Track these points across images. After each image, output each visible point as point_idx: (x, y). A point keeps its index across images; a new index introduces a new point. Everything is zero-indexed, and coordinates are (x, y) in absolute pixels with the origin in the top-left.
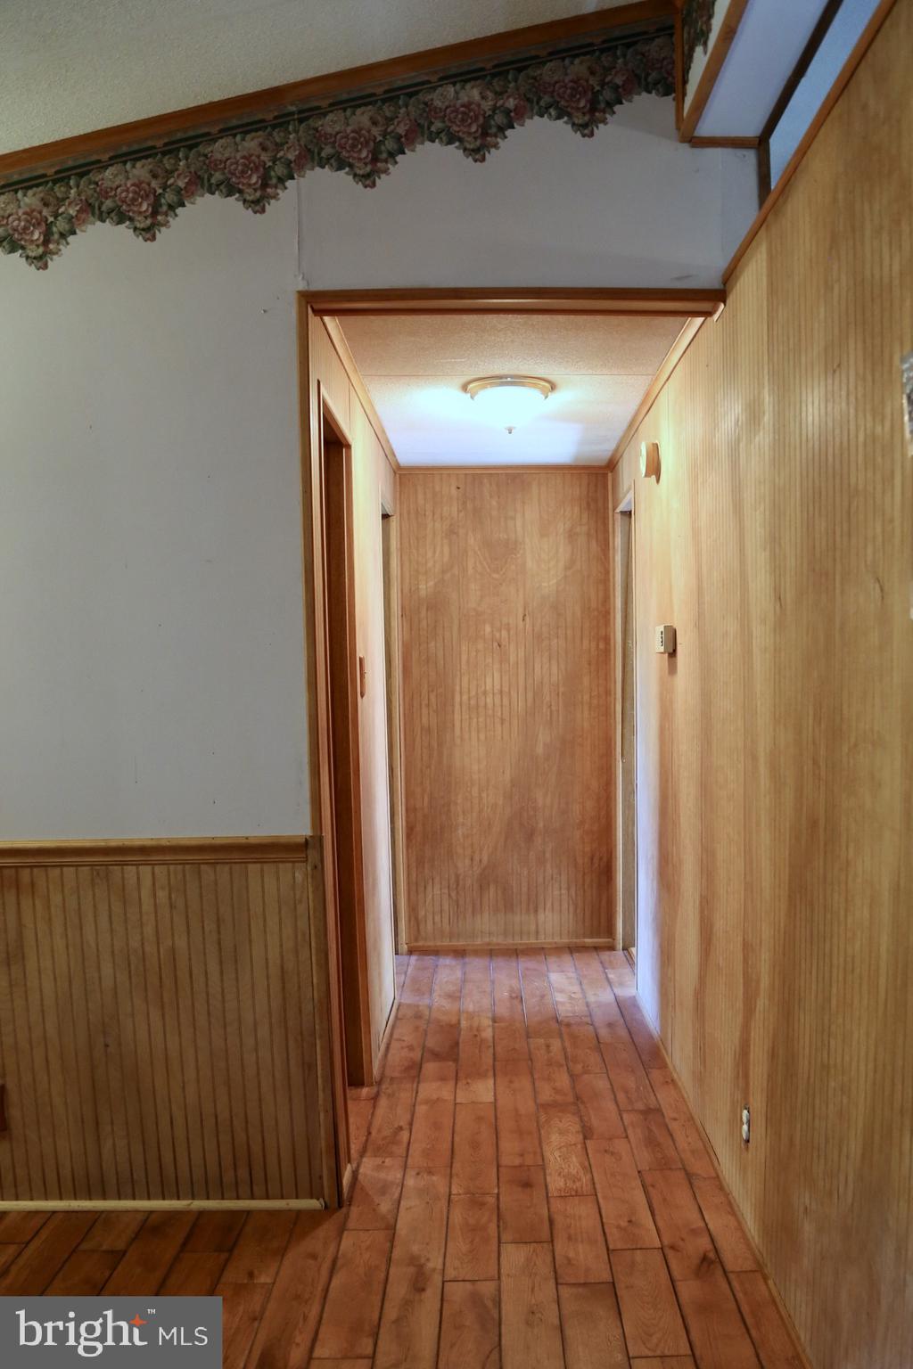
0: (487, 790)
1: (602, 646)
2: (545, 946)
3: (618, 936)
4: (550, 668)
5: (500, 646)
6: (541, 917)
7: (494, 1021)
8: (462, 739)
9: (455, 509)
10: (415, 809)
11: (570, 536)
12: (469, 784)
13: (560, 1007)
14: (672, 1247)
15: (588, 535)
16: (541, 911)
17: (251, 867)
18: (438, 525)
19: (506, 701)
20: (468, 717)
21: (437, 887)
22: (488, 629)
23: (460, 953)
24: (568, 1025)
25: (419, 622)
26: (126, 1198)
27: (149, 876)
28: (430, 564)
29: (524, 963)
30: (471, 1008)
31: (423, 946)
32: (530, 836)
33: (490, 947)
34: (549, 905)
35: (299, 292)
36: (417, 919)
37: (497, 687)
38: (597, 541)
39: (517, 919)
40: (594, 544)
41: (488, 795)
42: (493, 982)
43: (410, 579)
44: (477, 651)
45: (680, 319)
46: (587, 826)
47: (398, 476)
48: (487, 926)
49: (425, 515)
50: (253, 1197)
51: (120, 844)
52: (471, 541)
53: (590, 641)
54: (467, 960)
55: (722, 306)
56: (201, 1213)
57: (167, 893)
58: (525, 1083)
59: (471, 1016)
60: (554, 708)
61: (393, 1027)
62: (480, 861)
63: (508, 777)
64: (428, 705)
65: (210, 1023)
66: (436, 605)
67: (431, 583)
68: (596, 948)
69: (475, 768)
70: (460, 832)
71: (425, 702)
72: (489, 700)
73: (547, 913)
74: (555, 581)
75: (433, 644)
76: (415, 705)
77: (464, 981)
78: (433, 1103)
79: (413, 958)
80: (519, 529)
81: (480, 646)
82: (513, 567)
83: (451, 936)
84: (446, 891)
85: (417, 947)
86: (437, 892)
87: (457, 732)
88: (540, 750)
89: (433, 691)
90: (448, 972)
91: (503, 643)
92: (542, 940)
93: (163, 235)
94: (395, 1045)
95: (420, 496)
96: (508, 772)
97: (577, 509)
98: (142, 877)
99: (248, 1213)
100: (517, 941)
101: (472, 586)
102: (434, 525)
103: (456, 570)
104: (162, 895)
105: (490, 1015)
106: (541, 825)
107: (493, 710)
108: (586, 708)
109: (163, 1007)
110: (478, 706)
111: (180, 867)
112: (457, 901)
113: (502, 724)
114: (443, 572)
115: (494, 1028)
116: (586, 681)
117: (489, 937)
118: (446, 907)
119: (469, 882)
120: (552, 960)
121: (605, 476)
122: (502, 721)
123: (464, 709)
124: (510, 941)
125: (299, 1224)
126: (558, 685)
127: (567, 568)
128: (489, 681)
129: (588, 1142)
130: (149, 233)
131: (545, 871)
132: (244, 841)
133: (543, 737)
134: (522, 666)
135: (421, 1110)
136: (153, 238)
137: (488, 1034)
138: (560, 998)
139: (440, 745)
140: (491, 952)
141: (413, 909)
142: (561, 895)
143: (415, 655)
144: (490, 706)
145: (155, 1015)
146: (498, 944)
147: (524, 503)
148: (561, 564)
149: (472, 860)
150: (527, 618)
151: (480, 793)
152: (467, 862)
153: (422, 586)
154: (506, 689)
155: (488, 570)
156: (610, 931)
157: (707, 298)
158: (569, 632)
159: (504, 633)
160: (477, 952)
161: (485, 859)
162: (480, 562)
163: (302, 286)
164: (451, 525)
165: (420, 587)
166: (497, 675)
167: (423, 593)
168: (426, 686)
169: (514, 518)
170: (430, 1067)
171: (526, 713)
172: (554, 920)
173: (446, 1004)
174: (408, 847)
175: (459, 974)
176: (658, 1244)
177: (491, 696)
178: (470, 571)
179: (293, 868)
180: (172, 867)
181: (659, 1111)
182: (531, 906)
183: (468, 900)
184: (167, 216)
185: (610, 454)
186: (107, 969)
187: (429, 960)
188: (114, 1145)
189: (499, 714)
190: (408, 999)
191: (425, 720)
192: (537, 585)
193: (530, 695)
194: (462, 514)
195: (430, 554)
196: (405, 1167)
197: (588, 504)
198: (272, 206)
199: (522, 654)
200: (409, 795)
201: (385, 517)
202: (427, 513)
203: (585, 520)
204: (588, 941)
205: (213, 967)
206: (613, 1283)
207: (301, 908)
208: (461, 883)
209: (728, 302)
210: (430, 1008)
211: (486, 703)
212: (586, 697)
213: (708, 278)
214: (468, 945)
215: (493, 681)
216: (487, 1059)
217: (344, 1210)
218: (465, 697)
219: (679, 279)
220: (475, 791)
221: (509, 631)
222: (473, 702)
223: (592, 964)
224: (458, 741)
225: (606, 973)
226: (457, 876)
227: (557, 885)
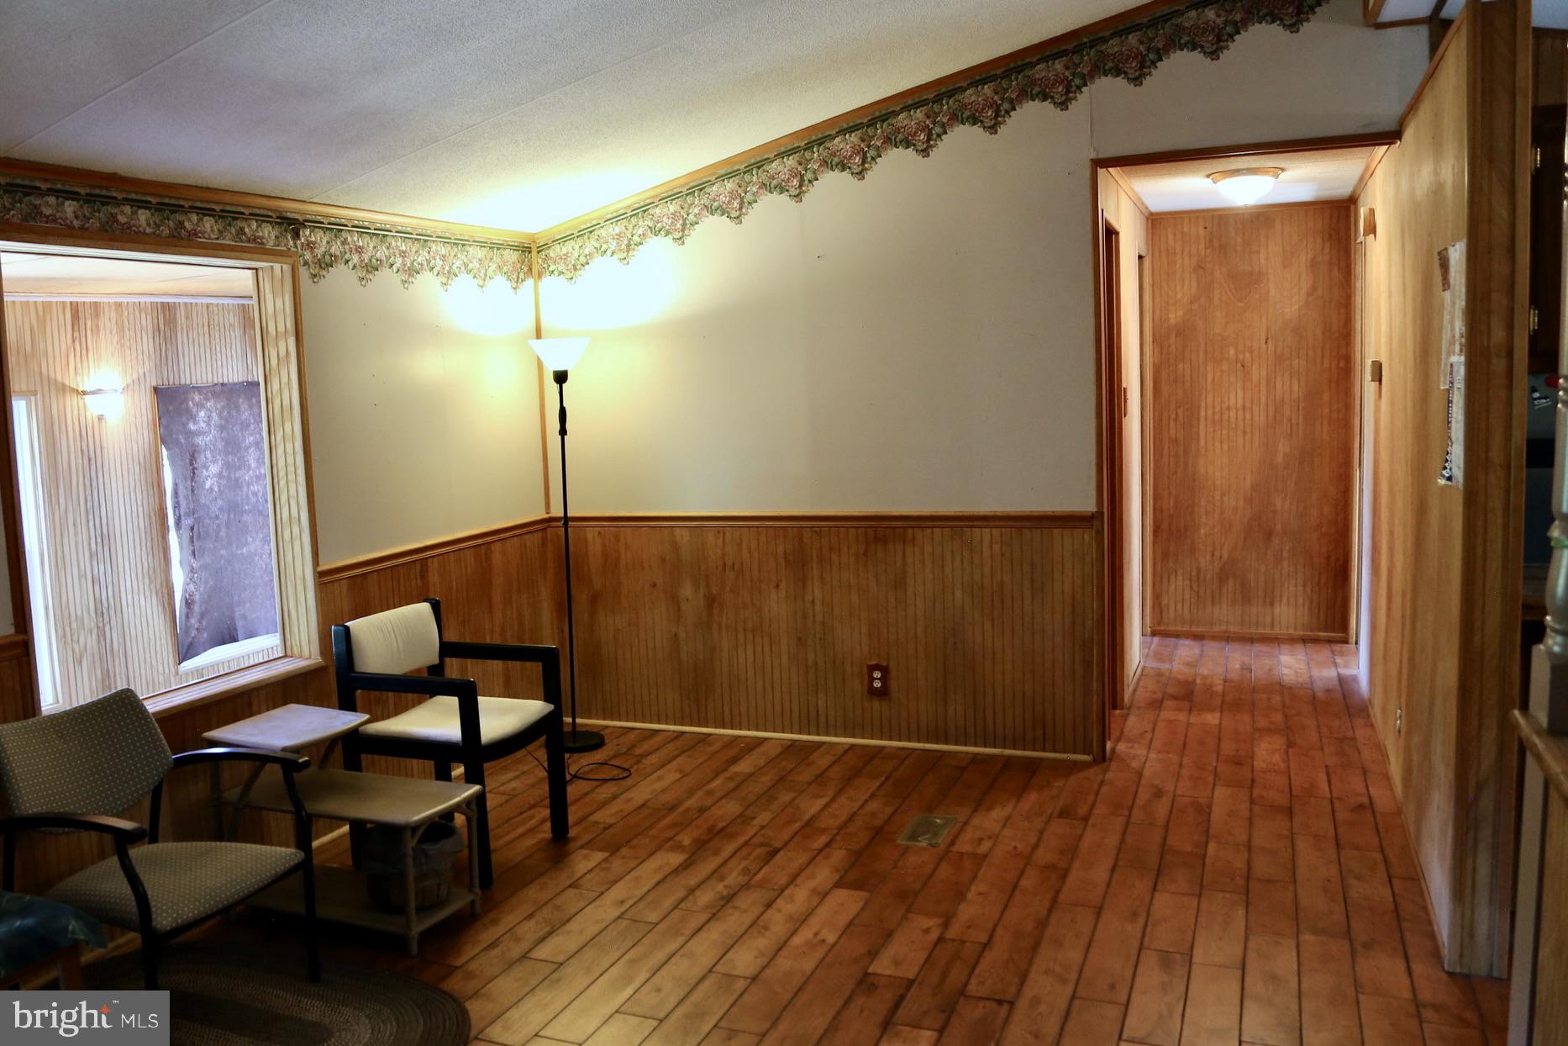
0: (1229, 494)
1: (1342, 364)
2: (1279, 637)
3: (1351, 631)
4: (1291, 384)
5: (1243, 366)
6: (1277, 610)
7: (1225, 681)
8: (1207, 450)
9: (1202, 247)
10: (1162, 510)
11: (1312, 266)
12: (1212, 489)
13: (1285, 677)
14: (1338, 799)
15: (1331, 263)
16: (1277, 604)
17: (1056, 531)
18: (1187, 261)
19: (1248, 416)
20: (1212, 430)
21: (1180, 578)
22: (1232, 351)
23: (1198, 637)
24: (1290, 688)
25: (1169, 346)
26: (960, 745)
27: (989, 535)
28: (1179, 296)
29: (1257, 648)
30: (1206, 672)
31: (1165, 630)
32: (1269, 535)
33: (1227, 635)
34: (1285, 600)
35: (1092, 160)
36: (1160, 605)
37: (1240, 402)
38: (1339, 269)
39: (1254, 610)
40: (1336, 272)
41: (1229, 499)
42: (1227, 658)
43: (1161, 311)
44: (1222, 371)
45: (1372, 148)
46: (1324, 529)
47: (1150, 221)
48: (1225, 615)
49: (1175, 253)
50: (1044, 750)
51: (971, 514)
52: (1217, 274)
53: (1331, 361)
54: (1205, 642)
55: (1399, 142)
56: (1010, 757)
57: (999, 545)
58: (1247, 718)
59: (1205, 678)
60: (1293, 421)
61: (1139, 679)
62: (1221, 557)
63: (1248, 483)
64: (1176, 420)
65: (1023, 632)
66: (1184, 332)
67: (1180, 313)
68: (1330, 641)
69: (1218, 474)
70: (1202, 531)
71: (1173, 416)
72: (1233, 414)
73: (1282, 607)
74: (1297, 307)
75: (1181, 366)
76: (1164, 419)
77: (1201, 655)
78: (1170, 722)
79: (1156, 639)
80: (1263, 262)
81: (1225, 367)
82: (1257, 296)
83: (1191, 623)
84: (1188, 582)
85: (1158, 630)
86: (1180, 583)
87: (1202, 442)
88: (1280, 459)
89: (1180, 407)
90: (1186, 650)
91: (1246, 365)
92: (1277, 631)
93: (1002, 130)
94: (1140, 690)
95: (1170, 237)
96: (1248, 478)
97: (1319, 241)
98: (984, 535)
99: (1041, 759)
100: (1253, 630)
101: (1218, 314)
102: (1183, 262)
103: (1203, 300)
104: (997, 548)
105: (1222, 677)
106: (1279, 527)
107: (1236, 424)
108: (1325, 422)
109: (993, 620)
110: (1222, 421)
111: (1008, 529)
112: (1198, 593)
113: (1244, 436)
114: (1191, 302)
115: (1224, 685)
116: (1326, 397)
117: (1227, 625)
118: (1187, 597)
119: (1209, 576)
120: (1285, 648)
121: (1348, 209)
122: (1245, 433)
123: (1208, 423)
124: (1246, 630)
125: (1075, 767)
126: (1299, 401)
127: (1309, 295)
128: (1232, 396)
129: (1291, 751)
130: (993, 129)
131: (1281, 569)
132: (1052, 514)
133: (1283, 447)
134: (1263, 383)
135: (1160, 724)
136: (996, 132)
137: (1219, 689)
138: (1286, 671)
139: (1186, 452)
140: (1228, 638)
141: (1157, 597)
142: (1296, 590)
143: (1164, 375)
144: (1233, 420)
145: (988, 625)
146: (1235, 633)
147: (1267, 238)
148: (1304, 291)
149: (1213, 555)
150: (1270, 341)
151: (1222, 497)
152: (1208, 557)
153: (1172, 316)
154: (1248, 405)
155: (1233, 299)
156: (1344, 627)
157: (1390, 136)
158: (1310, 353)
159: (1247, 355)
160: (1214, 638)
161: (1225, 555)
162: (1226, 292)
163: (1093, 155)
164: (1199, 261)
165: (1170, 316)
166: (1240, 393)
167: (1172, 321)
168: (1174, 402)
169: (1258, 252)
170: (1168, 703)
171: (1267, 425)
172: (1289, 612)
173: (1185, 670)
174: (1154, 543)
175: (1197, 651)
176: (1329, 796)
177: (1235, 411)
178: (1216, 301)
179: (1083, 533)
180: (1003, 530)
181: (1354, 739)
182: (1268, 600)
183: (1208, 591)
184: (1004, 117)
185: (1351, 189)
186: (958, 594)
187: (1172, 641)
188: (956, 708)
189: (1242, 427)
190: (1152, 664)
191: (1172, 432)
192: (1280, 311)
193: (1271, 410)
194: (1208, 251)
195: (1178, 288)
196: (1149, 748)
197: (1330, 235)
198: (1073, 106)
199: (1264, 374)
200: (1156, 497)
201: (1140, 257)
202: (1177, 252)
203: (1327, 250)
204: (1322, 634)
205: (1028, 594)
206: (1291, 808)
207: (1088, 559)
208: (1202, 575)
209: (1403, 140)
210: (1171, 671)
211: (1229, 417)
212: (1326, 411)
213: (1388, 125)
214: (1206, 632)
215: (1236, 397)
216: (1217, 701)
217: (1106, 763)
218: (1210, 412)
219: (1364, 126)
220: (1217, 496)
221: (1251, 352)
222: (1217, 417)
223: (1324, 653)
224: (1203, 451)
225: (1334, 659)
226: (1199, 570)
227: (1293, 582)
